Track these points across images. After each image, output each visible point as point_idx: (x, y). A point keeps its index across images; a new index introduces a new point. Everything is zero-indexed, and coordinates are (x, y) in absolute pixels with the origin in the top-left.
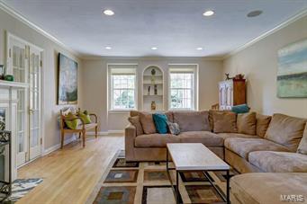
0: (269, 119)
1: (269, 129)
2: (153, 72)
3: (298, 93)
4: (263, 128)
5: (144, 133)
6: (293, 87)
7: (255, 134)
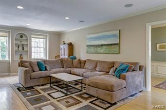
0: (85, 61)
1: (85, 65)
2: (21, 37)
3: (93, 51)
4: (83, 65)
5: (34, 72)
6: (92, 49)
7: (80, 67)
